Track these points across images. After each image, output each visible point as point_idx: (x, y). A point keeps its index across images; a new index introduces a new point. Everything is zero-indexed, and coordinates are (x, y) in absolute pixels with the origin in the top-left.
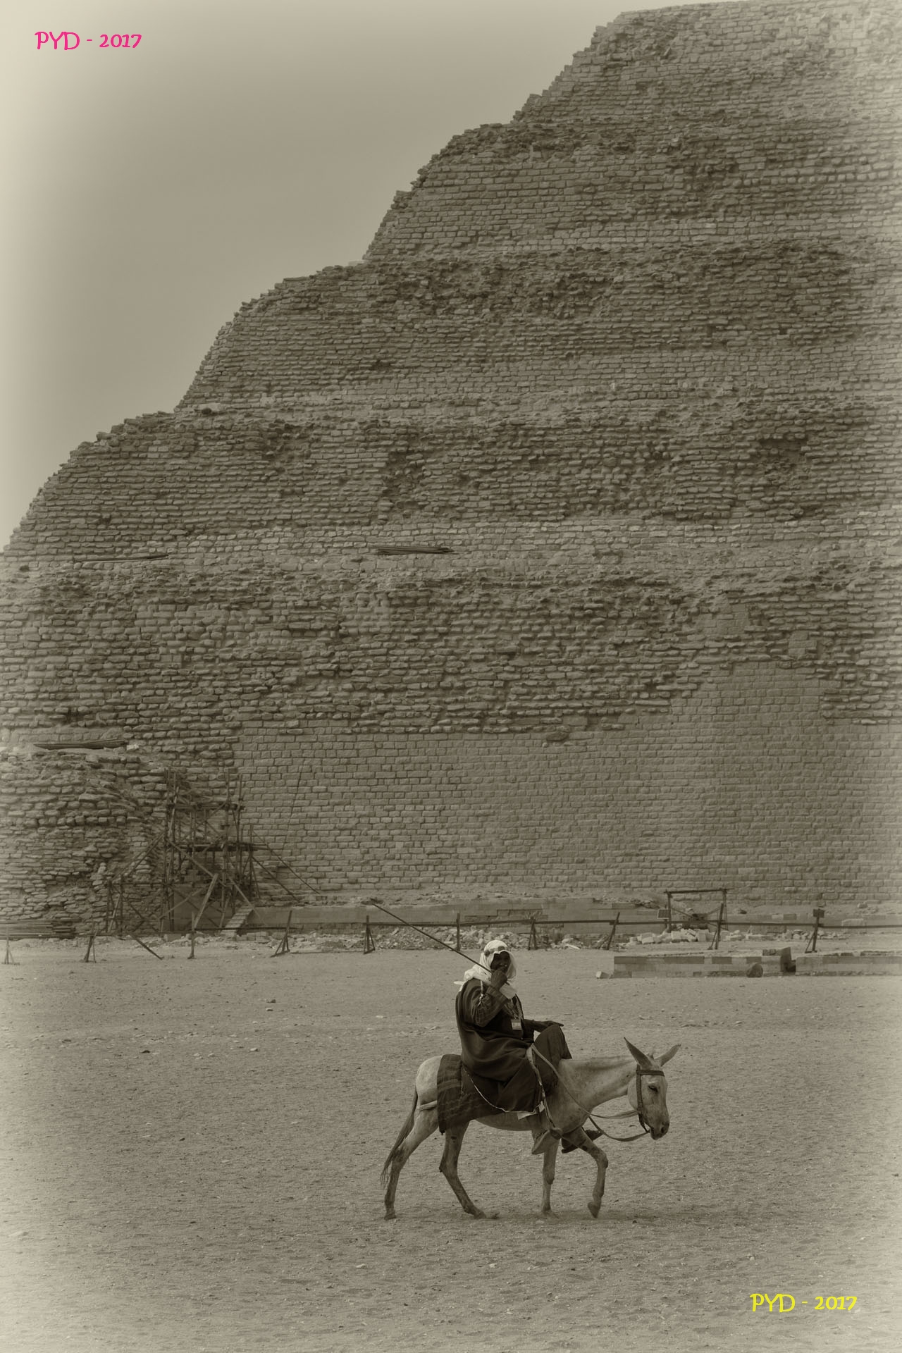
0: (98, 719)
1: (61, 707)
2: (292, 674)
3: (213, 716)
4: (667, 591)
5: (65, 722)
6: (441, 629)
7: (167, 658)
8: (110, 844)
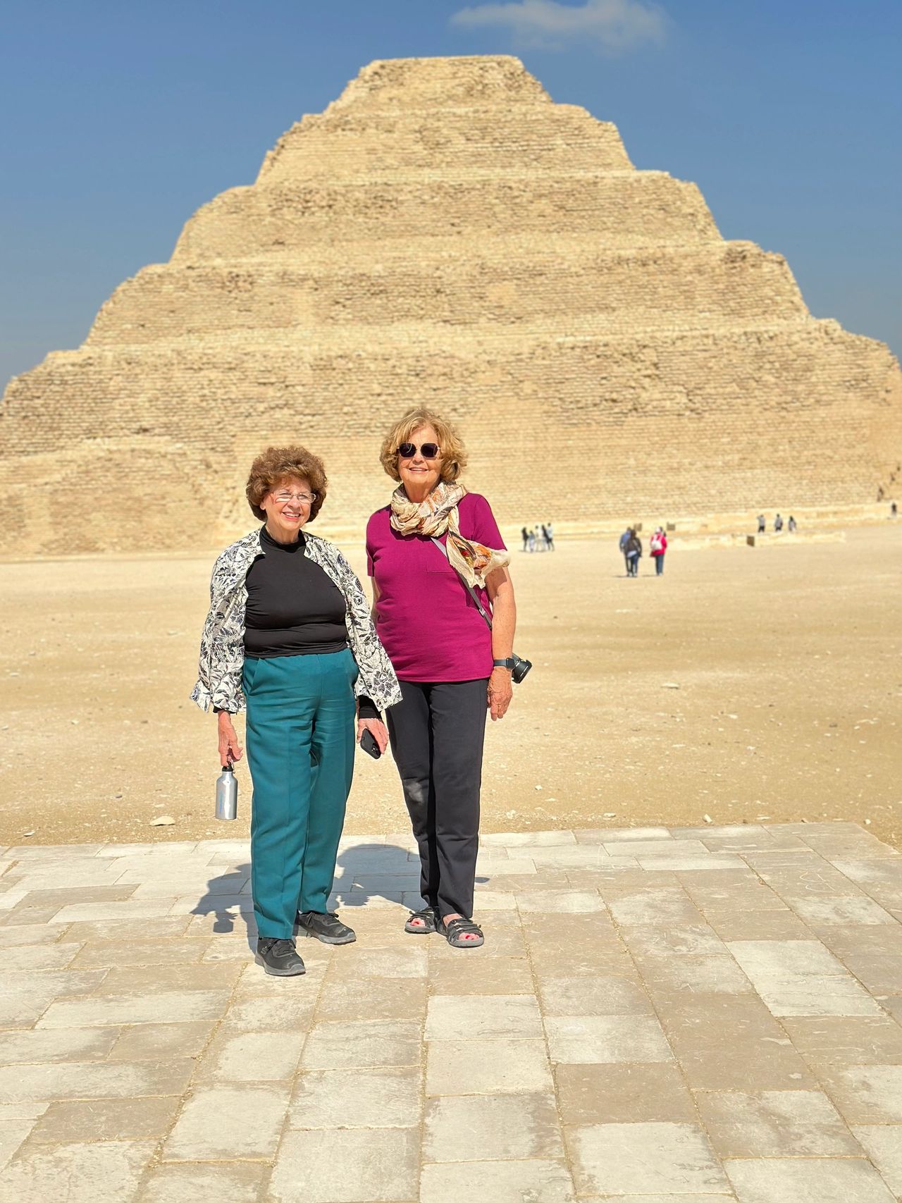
0: (157, 431)
1: (135, 426)
3: (220, 429)
4: (456, 361)
7: (192, 399)
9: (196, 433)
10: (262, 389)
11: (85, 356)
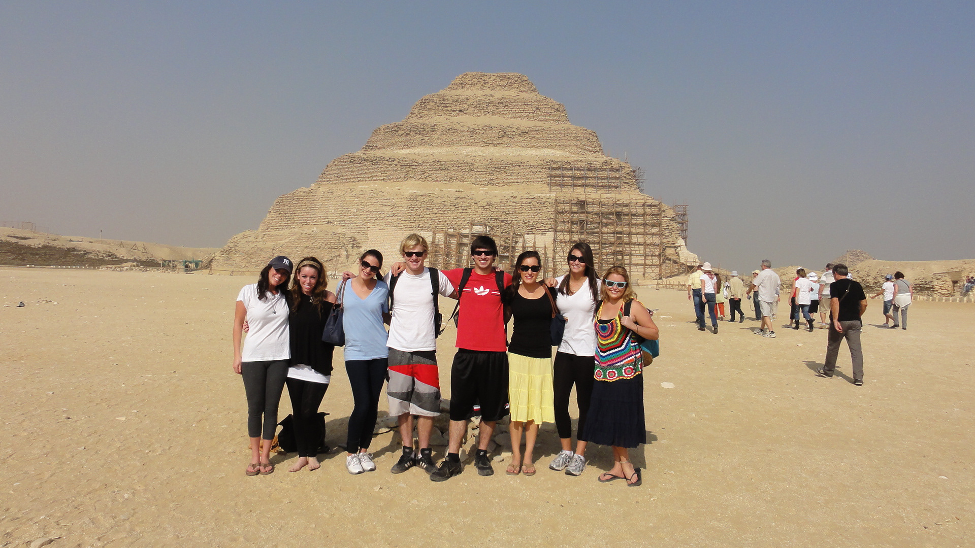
0: (335, 223)
1: (327, 220)
2: (382, 216)
3: (363, 224)
4: (473, 201)
5: (327, 224)
6: (419, 207)
7: (352, 210)
8: (337, 253)
9: (352, 225)
10: (384, 208)
11: (310, 189)
